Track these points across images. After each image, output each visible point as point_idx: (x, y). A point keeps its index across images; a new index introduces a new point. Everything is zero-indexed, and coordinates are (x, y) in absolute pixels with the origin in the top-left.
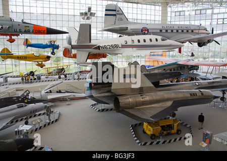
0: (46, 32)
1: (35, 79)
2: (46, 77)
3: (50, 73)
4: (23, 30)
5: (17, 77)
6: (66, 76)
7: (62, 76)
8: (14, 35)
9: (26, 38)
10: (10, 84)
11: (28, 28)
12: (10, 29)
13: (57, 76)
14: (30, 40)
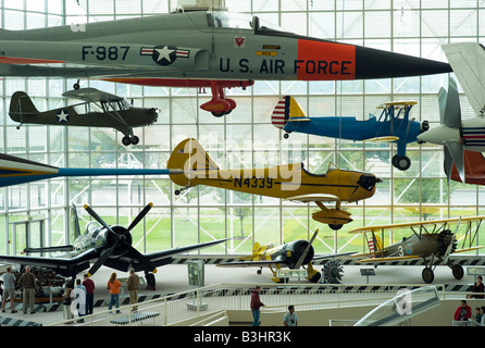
0: (352, 68)
1: (315, 278)
2: (364, 272)
3: (386, 253)
4: (255, 64)
5: (243, 262)
6: (458, 273)
7: (443, 271)
8: (231, 84)
9: (284, 93)
10: (209, 294)
11: (275, 55)
12: (205, 59)
13: (418, 270)
14: (301, 104)
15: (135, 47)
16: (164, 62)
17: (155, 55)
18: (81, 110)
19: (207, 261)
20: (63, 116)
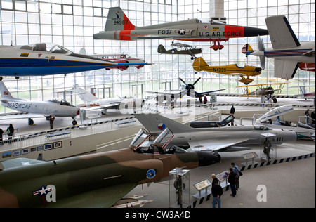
0: (243, 33)
4: (211, 33)
6: (275, 101)
10: (219, 105)
11: (217, 31)
12: (195, 33)
15: (173, 30)
16: (182, 34)
17: (179, 32)
18: (179, 50)
19: (218, 95)
20: (173, 52)
